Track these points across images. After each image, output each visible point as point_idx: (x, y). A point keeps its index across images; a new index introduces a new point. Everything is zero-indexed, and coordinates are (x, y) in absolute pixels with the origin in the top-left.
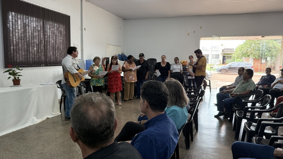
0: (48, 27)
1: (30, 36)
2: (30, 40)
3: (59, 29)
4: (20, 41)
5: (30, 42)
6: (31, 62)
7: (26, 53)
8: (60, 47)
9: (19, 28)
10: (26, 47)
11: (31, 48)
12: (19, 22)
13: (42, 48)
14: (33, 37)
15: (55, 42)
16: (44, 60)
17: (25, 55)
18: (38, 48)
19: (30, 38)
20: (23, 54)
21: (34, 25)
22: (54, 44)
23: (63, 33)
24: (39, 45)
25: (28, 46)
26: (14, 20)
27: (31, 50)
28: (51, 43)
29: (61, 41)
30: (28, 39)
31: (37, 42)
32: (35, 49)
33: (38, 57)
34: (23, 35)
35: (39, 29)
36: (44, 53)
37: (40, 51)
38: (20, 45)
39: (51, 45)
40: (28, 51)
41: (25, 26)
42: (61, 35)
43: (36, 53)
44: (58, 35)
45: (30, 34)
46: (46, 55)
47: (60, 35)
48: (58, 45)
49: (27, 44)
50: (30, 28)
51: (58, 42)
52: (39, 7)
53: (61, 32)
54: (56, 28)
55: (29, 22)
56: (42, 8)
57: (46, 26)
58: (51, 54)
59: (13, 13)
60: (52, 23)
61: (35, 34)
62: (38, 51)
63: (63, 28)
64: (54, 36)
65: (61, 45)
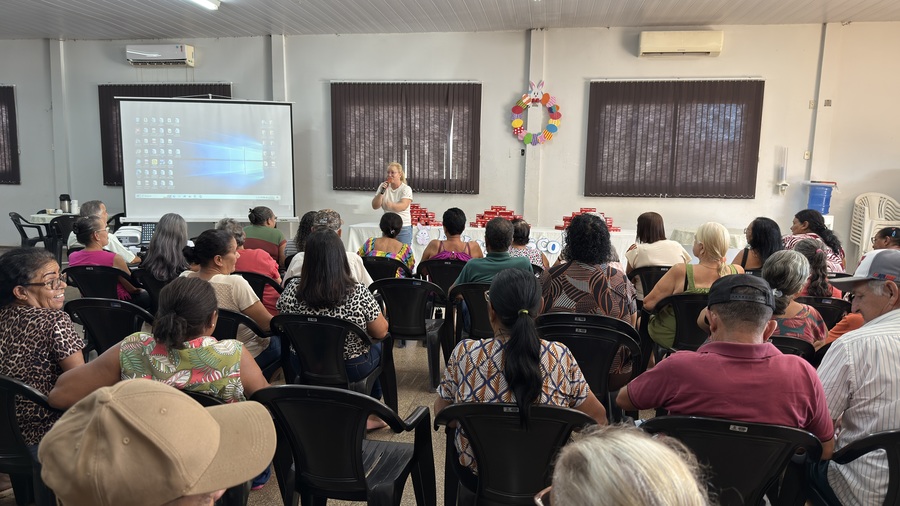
0: (688, 118)
1: (639, 141)
2: (639, 148)
3: (722, 118)
4: (617, 152)
5: (638, 151)
6: (636, 188)
7: (626, 173)
8: (718, 158)
10: (627, 161)
11: (638, 163)
12: (619, 120)
13: (665, 161)
14: (646, 143)
15: (705, 148)
16: (668, 184)
17: (623, 176)
18: (654, 161)
19: (639, 144)
20: (621, 173)
21: (652, 120)
22: (702, 152)
23: (732, 125)
24: (660, 157)
25: (632, 159)
26: (608, 119)
27: (637, 167)
28: (691, 150)
29: (725, 143)
30: (633, 148)
31: (655, 151)
32: (649, 164)
33: (653, 179)
34: (623, 141)
35: (662, 125)
36: (669, 171)
37: (659, 167)
38: (616, 159)
39: (691, 155)
40: (631, 168)
41: (632, 124)
42: (727, 130)
43: (648, 171)
44: (715, 130)
45: (639, 137)
46: (672, 176)
47: (721, 131)
48: (713, 152)
49: (630, 157)
50: (640, 127)
51: (714, 146)
52: (668, 82)
53: (727, 124)
54: (711, 117)
55: (641, 116)
56: (674, 82)
57: (682, 117)
58: (689, 172)
59: (608, 107)
60: (700, 108)
61: (650, 136)
62: (654, 168)
63: (733, 113)
64: (703, 135)
65: (725, 151)
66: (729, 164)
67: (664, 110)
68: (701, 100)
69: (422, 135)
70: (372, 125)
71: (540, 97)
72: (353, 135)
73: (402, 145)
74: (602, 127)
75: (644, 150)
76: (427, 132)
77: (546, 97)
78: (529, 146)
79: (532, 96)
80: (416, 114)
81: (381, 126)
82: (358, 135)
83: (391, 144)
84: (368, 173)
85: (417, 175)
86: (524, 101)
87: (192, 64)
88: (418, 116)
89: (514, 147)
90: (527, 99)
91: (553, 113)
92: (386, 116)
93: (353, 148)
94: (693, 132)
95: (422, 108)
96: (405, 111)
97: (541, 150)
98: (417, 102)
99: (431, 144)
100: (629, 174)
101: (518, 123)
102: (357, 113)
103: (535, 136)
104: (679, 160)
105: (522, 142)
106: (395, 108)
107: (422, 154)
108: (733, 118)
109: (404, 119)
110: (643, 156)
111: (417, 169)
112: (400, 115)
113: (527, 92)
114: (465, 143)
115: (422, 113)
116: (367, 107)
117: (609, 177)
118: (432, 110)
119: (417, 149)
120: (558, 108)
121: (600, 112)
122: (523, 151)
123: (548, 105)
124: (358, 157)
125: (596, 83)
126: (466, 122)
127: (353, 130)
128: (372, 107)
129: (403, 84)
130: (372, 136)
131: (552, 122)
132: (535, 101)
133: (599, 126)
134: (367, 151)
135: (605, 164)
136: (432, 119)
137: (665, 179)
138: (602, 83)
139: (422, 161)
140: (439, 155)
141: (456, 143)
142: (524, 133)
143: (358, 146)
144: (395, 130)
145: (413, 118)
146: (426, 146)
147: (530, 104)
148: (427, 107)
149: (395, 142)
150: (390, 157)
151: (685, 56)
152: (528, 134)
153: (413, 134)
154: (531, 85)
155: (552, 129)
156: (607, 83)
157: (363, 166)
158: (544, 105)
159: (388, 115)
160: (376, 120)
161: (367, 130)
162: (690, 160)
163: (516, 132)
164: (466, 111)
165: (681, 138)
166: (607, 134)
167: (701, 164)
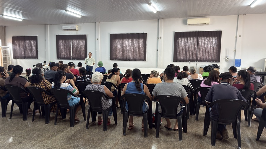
0: (201, 41)
1: (188, 47)
3: (210, 41)
4: (182, 50)
5: (188, 50)
6: (187, 60)
7: (185, 55)
8: (209, 51)
9: (182, 44)
11: (188, 53)
12: (182, 42)
13: (195, 52)
14: (190, 47)
15: (206, 49)
16: (196, 59)
18: (192, 52)
19: (188, 48)
20: (183, 56)
21: (191, 42)
22: (205, 50)
23: (213, 43)
25: (186, 52)
26: (179, 42)
27: (187, 54)
28: (202, 49)
29: (211, 47)
30: (186, 49)
31: (192, 50)
32: (190, 53)
33: (192, 57)
34: (183, 47)
35: (194, 43)
37: (193, 54)
38: (182, 52)
41: (186, 43)
43: (190, 55)
44: (208, 44)
45: (188, 46)
46: (197, 56)
47: (210, 44)
50: (188, 43)
51: (208, 48)
52: (195, 32)
53: (212, 42)
54: (207, 41)
55: (188, 41)
56: (197, 32)
57: (199, 41)
58: (202, 55)
59: (180, 38)
60: (204, 38)
63: (214, 40)
64: (205, 45)
65: (211, 50)
66: (213, 53)
67: (194, 39)
68: (204, 36)
69: (132, 46)
70: (120, 44)
72: (115, 47)
73: (127, 49)
74: (178, 44)
83: (124, 49)
84: (118, 56)
85: (130, 57)
87: (77, 30)
89: (155, 49)
96: (128, 41)
97: (162, 50)
98: (131, 38)
102: (116, 41)
104: (199, 52)
106: (125, 40)
110: (189, 51)
111: (131, 55)
112: (126, 42)
114: (143, 48)
115: (132, 41)
118: (134, 40)
119: (131, 50)
121: (177, 40)
122: (158, 50)
124: (116, 52)
125: (176, 32)
126: (143, 43)
127: (115, 45)
128: (120, 40)
129: (127, 34)
130: (120, 47)
135: (179, 53)
139: (132, 53)
143: (116, 49)
144: (125, 45)
146: (133, 49)
150: (124, 52)
151: (199, 25)
156: (179, 32)
159: (123, 42)
161: (118, 45)
162: (202, 52)
164: (143, 40)
165: (199, 46)
166: (179, 46)
167: (205, 53)
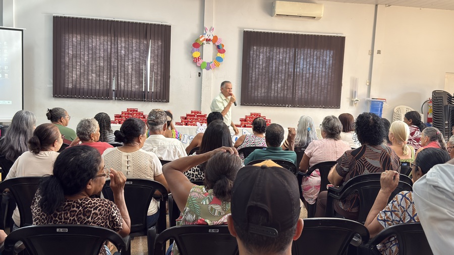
0: (302, 57)
1: (274, 71)
2: (274, 75)
3: (321, 58)
4: (260, 77)
5: (273, 77)
7: (266, 91)
8: (320, 83)
9: (261, 63)
10: (266, 83)
11: (273, 84)
12: (261, 57)
13: (289, 84)
14: (278, 72)
15: (312, 76)
16: (291, 98)
17: (264, 93)
18: (283, 84)
19: (274, 73)
20: (263, 91)
21: (281, 58)
22: (310, 79)
23: (327, 63)
24: (286, 81)
26: (255, 55)
27: (273, 87)
28: (304, 78)
29: (323, 74)
30: (270, 75)
31: (283, 78)
32: (280, 85)
33: (282, 95)
34: (264, 70)
35: (287, 61)
36: (291, 91)
37: (286, 88)
38: (260, 81)
39: (304, 81)
40: (269, 88)
41: (269, 60)
42: (324, 66)
43: (279, 90)
44: (318, 66)
45: (274, 68)
46: (294, 94)
47: (321, 66)
48: (317, 80)
49: (268, 81)
50: (274, 61)
51: (317, 76)
52: (291, 34)
53: (324, 62)
54: (315, 57)
55: (275, 54)
56: (294, 35)
57: (299, 57)
58: (303, 91)
59: (255, 48)
60: (309, 52)
61: (280, 68)
62: (283, 88)
63: (328, 56)
64: (311, 69)
65: (323, 79)
66: (326, 86)
67: (288, 51)
68: (309, 47)
69: (127, 58)
70: (86, 49)
71: (212, 38)
72: (71, 56)
73: (111, 65)
74: (252, 60)
75: (277, 76)
76: (130, 56)
77: (216, 38)
78: (204, 70)
79: (206, 37)
80: (122, 43)
81: (94, 50)
82: (75, 56)
83: (102, 64)
84: (82, 85)
85: (122, 88)
86: (201, 40)
88: (123, 45)
89: (194, 71)
90: (203, 38)
91: (220, 49)
92: (98, 43)
93: (70, 66)
94: (305, 66)
95: (127, 39)
96: (113, 41)
97: (212, 74)
98: (123, 34)
99: (134, 66)
100: (268, 92)
101: (196, 54)
102: (74, 39)
103: (208, 64)
104: (297, 84)
105: (200, 67)
106: (106, 38)
107: (126, 73)
108: (328, 59)
109: (113, 46)
110: (277, 81)
111: (123, 83)
112: (109, 43)
113: (203, 34)
114: (159, 66)
115: (127, 43)
116: (83, 36)
117: (256, 93)
118: (134, 41)
119: (123, 69)
120: (223, 46)
121: (250, 51)
122: (200, 73)
123: (217, 44)
124: (74, 72)
125: (247, 32)
126: (160, 51)
127: (71, 52)
128: (86, 36)
129: (112, 21)
130: (86, 58)
131: (219, 55)
132: (208, 40)
133: (249, 60)
134: (82, 68)
135: (253, 84)
136: (135, 48)
137: (290, 96)
138: (251, 32)
139: (126, 78)
140: (139, 73)
141: (152, 66)
142: (201, 61)
143: (74, 64)
144: (106, 54)
145: (119, 46)
146: (130, 67)
147: (205, 42)
148: (130, 39)
149: (106, 63)
150: (101, 74)
151: (301, 19)
152: (203, 62)
153: (119, 57)
154: (206, 29)
155: (219, 60)
156: (254, 32)
157: (78, 80)
158: (214, 44)
159: (99, 43)
160: (90, 46)
161: (82, 53)
162: (304, 84)
163: (195, 61)
164: (160, 43)
165: (298, 70)
166: (254, 65)
167: (310, 86)
